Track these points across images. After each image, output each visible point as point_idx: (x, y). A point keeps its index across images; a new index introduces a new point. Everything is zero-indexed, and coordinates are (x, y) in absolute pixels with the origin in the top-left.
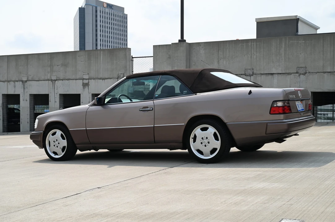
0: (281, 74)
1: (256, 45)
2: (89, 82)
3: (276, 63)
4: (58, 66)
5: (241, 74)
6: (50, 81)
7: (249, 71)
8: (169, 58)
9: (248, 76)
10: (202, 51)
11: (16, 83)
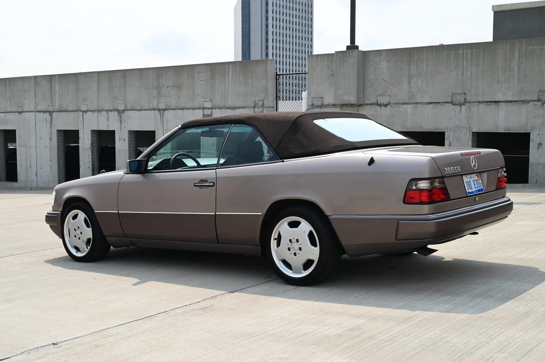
0: (511, 102)
1: (472, 53)
2: (212, 113)
3: (504, 83)
4: (168, 87)
5: (446, 102)
6: (157, 111)
7: (459, 95)
8: (332, 75)
9: (457, 105)
10: (384, 65)
11: (110, 113)
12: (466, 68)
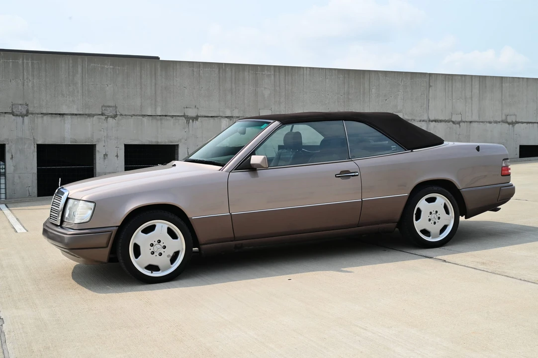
0: (76, 115)
1: (32, 64)
3: (68, 97)
5: (5, 113)
7: (20, 107)
9: (19, 116)
12: (27, 78)
